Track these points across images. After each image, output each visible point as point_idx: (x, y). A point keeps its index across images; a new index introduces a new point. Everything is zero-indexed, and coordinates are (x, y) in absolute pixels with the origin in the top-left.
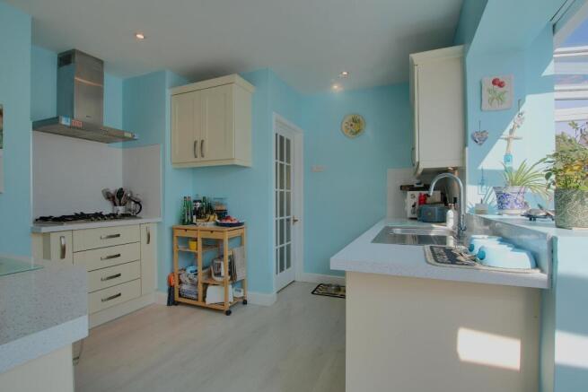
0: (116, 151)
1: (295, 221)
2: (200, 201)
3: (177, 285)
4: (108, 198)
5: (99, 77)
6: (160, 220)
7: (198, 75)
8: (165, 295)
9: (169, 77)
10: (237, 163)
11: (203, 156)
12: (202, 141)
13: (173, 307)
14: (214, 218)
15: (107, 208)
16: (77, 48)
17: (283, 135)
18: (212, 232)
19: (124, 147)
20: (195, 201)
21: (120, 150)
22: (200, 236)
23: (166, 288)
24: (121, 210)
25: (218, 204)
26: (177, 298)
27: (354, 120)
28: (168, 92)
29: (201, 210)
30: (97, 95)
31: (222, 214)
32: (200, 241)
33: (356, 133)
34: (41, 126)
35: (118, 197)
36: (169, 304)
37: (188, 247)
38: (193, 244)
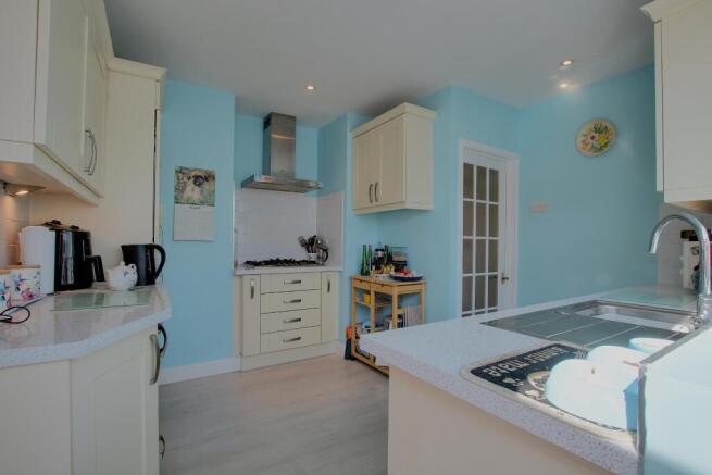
0: (310, 200)
1: (504, 279)
2: (382, 250)
3: (354, 338)
4: (303, 245)
5: (292, 132)
6: (341, 269)
7: (378, 109)
8: (343, 347)
9: (351, 119)
10: (408, 206)
11: (377, 200)
12: (377, 184)
13: (350, 361)
14: (390, 270)
15: (301, 254)
16: (274, 111)
17: (483, 165)
18: (383, 285)
19: (318, 195)
20: (377, 250)
21: (315, 199)
22: (374, 288)
23: (345, 340)
24: (313, 256)
25: (397, 254)
26: (353, 353)
27: (598, 130)
28: (350, 136)
29: (382, 258)
30: (290, 147)
31: (400, 266)
32: (372, 294)
33: (601, 149)
34: (248, 183)
35: (310, 244)
36: (346, 358)
37: (363, 300)
38: (366, 297)
